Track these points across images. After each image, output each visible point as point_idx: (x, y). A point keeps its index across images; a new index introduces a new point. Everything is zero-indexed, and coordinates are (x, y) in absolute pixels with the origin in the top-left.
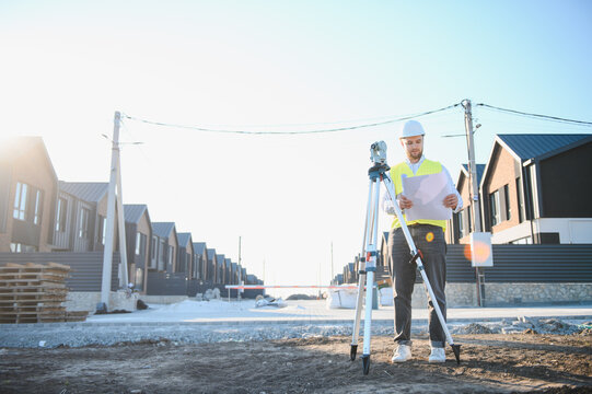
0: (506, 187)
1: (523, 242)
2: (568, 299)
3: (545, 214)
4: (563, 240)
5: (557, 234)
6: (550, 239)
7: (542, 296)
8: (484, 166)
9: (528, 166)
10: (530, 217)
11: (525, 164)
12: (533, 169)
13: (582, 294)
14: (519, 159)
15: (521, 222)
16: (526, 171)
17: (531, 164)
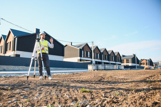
0: (11, 42)
1: (12, 56)
2: (17, 70)
3: (17, 50)
4: (21, 56)
5: (20, 55)
6: (18, 56)
7: (11, 69)
8: (6, 36)
9: (15, 38)
10: (14, 50)
11: (15, 37)
12: (16, 39)
13: (21, 69)
14: (14, 36)
15: (12, 51)
16: (15, 39)
17: (16, 37)
